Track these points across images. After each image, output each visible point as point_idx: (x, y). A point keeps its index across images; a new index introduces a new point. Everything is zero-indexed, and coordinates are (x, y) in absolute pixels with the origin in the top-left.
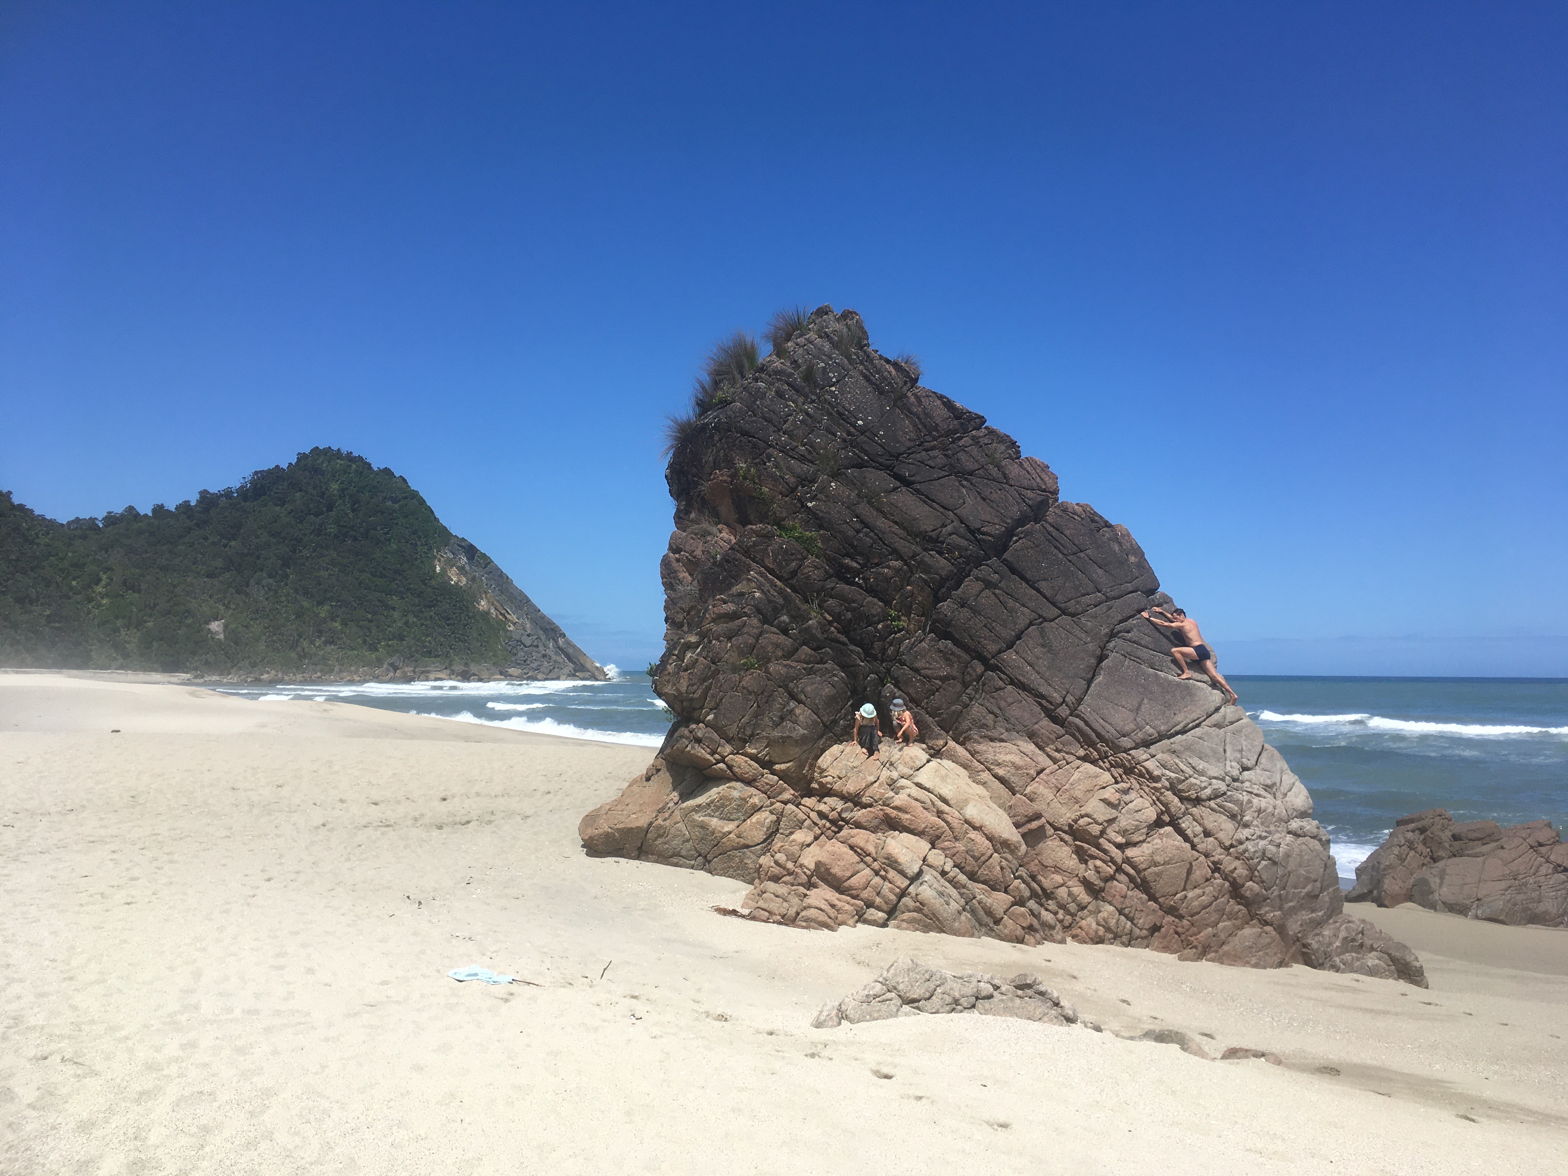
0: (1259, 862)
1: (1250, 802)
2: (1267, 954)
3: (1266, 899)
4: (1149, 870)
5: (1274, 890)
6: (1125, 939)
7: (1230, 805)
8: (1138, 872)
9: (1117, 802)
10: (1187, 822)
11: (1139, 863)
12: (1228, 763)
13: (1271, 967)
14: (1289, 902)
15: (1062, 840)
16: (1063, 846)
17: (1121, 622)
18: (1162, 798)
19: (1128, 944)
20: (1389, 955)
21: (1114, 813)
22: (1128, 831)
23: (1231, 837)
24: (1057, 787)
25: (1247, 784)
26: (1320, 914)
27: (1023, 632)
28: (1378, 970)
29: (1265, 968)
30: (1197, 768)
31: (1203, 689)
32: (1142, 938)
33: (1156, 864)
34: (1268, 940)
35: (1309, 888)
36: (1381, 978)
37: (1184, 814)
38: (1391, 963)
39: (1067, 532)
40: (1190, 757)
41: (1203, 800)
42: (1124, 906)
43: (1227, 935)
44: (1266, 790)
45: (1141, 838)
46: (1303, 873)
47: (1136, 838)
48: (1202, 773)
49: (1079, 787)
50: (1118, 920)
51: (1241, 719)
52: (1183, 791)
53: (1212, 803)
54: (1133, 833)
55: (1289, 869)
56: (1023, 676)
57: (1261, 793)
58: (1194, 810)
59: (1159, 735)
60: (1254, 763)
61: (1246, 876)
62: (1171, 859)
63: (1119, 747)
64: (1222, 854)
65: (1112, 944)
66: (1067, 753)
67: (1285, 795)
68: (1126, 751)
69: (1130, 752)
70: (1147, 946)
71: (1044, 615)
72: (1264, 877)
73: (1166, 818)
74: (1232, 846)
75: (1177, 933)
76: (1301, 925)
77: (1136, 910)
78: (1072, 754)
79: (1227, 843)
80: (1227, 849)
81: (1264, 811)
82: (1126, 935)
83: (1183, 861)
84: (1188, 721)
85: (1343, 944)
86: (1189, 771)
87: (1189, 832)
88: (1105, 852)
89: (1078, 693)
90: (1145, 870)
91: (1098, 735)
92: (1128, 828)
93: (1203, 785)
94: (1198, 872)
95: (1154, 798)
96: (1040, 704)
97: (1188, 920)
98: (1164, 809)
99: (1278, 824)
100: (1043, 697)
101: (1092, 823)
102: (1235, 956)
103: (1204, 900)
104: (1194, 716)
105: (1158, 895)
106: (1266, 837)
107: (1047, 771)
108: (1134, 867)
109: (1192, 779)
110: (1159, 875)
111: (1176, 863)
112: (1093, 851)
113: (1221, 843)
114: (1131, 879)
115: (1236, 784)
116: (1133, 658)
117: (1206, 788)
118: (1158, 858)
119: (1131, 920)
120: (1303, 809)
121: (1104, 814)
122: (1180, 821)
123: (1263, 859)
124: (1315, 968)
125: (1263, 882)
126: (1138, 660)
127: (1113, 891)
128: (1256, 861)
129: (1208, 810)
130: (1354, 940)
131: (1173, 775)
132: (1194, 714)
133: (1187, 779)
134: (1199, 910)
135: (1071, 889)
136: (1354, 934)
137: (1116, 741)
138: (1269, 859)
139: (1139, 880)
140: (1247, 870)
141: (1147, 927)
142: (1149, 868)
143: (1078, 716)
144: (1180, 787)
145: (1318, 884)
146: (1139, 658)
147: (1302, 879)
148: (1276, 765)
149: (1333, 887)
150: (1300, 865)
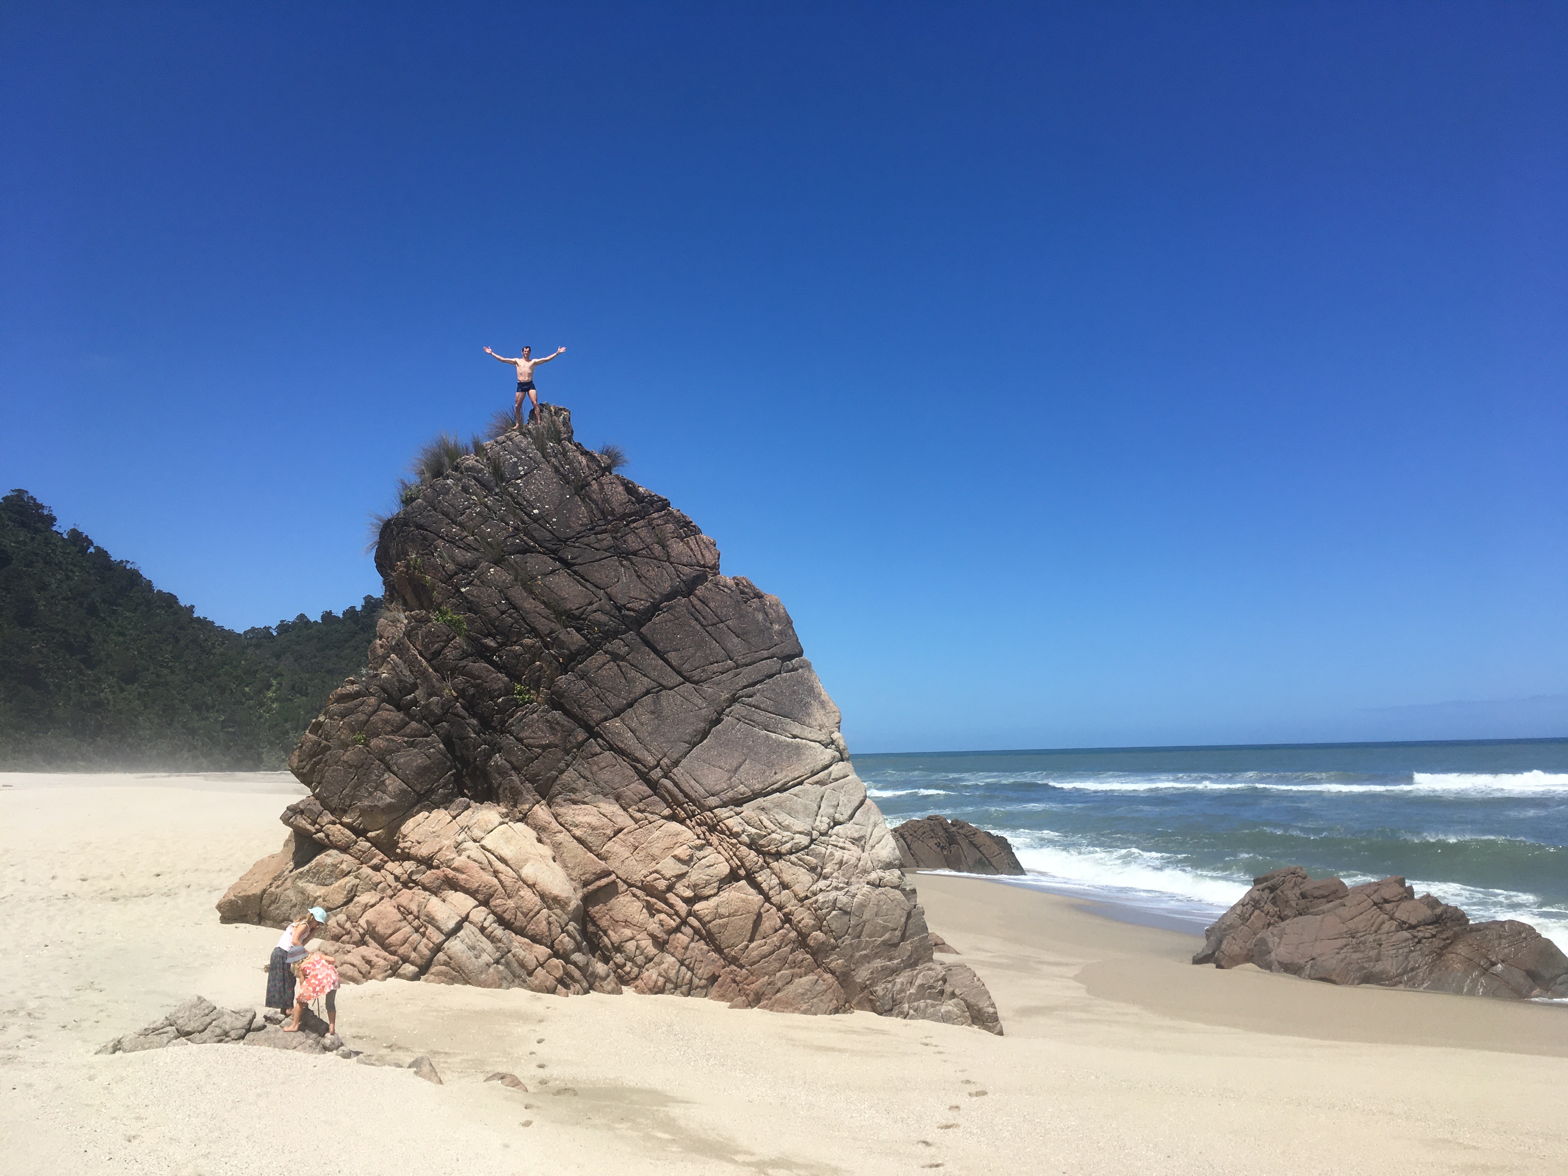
0: (830, 912)
1: (832, 854)
2: (821, 1001)
3: (834, 948)
4: (714, 922)
5: (847, 939)
6: (685, 988)
7: (809, 858)
8: (704, 924)
9: (687, 858)
10: (764, 877)
11: (703, 915)
12: (819, 818)
13: (825, 1013)
14: (862, 950)
15: (634, 895)
16: (634, 901)
17: (745, 687)
18: (737, 853)
19: (688, 994)
20: (965, 1001)
21: (685, 868)
22: (699, 885)
23: (806, 889)
24: (633, 846)
25: (834, 838)
26: (895, 962)
27: (636, 700)
28: (950, 1017)
29: (816, 1014)
30: (783, 824)
31: (814, 748)
32: (702, 988)
33: (721, 916)
34: (824, 987)
35: (887, 936)
36: (953, 1024)
37: (762, 868)
38: (967, 1010)
39: (712, 605)
40: (777, 813)
41: (785, 855)
42: (685, 957)
43: (784, 983)
44: (853, 844)
45: (712, 892)
46: (882, 922)
47: (707, 892)
48: (787, 828)
49: (657, 845)
50: (679, 971)
51: (848, 776)
52: (762, 846)
53: (793, 858)
54: (704, 888)
55: (864, 918)
56: (622, 742)
57: (846, 845)
58: (775, 865)
59: (753, 794)
60: (846, 816)
61: (813, 925)
62: (736, 911)
63: (704, 806)
64: (796, 906)
65: (673, 993)
66: (652, 813)
67: (873, 847)
68: (711, 809)
69: (714, 811)
70: (706, 996)
71: (665, 683)
72: (833, 927)
73: (742, 872)
74: (807, 898)
75: (734, 981)
76: (872, 973)
77: (696, 961)
78: (657, 814)
79: (802, 895)
80: (801, 900)
81: (846, 863)
82: (686, 985)
83: (749, 913)
84: (788, 779)
85: (918, 992)
86: (772, 827)
87: (764, 886)
88: (671, 906)
89: (675, 756)
90: (710, 922)
91: (686, 795)
92: (699, 882)
93: (784, 839)
94: (767, 923)
95: (731, 853)
96: (635, 768)
97: (747, 970)
98: (739, 864)
99: (861, 875)
100: (638, 760)
101: (659, 879)
102: (787, 1003)
103: (763, 950)
104: (796, 774)
105: (723, 946)
106: (842, 888)
107: (625, 831)
108: (700, 920)
109: (774, 835)
110: (725, 926)
111: (742, 915)
112: (660, 905)
113: (795, 895)
114: (696, 931)
115: (823, 838)
116: (747, 721)
117: (787, 842)
118: (722, 910)
119: (692, 970)
120: (888, 860)
121: (673, 869)
122: (756, 875)
123: (834, 910)
124: (880, 1014)
125: (832, 931)
126: (753, 723)
127: (675, 943)
128: (824, 911)
129: (788, 863)
130: (931, 987)
131: (754, 831)
132: (796, 772)
133: (769, 834)
134: (758, 958)
135: (639, 942)
136: (932, 981)
137: (702, 801)
138: (840, 909)
139: (704, 932)
140: (815, 920)
141: (705, 976)
142: (714, 920)
143: (670, 779)
144: (761, 842)
145: (898, 933)
146: (753, 721)
147: (878, 928)
148: (869, 819)
149: (919, 935)
150: (877, 915)
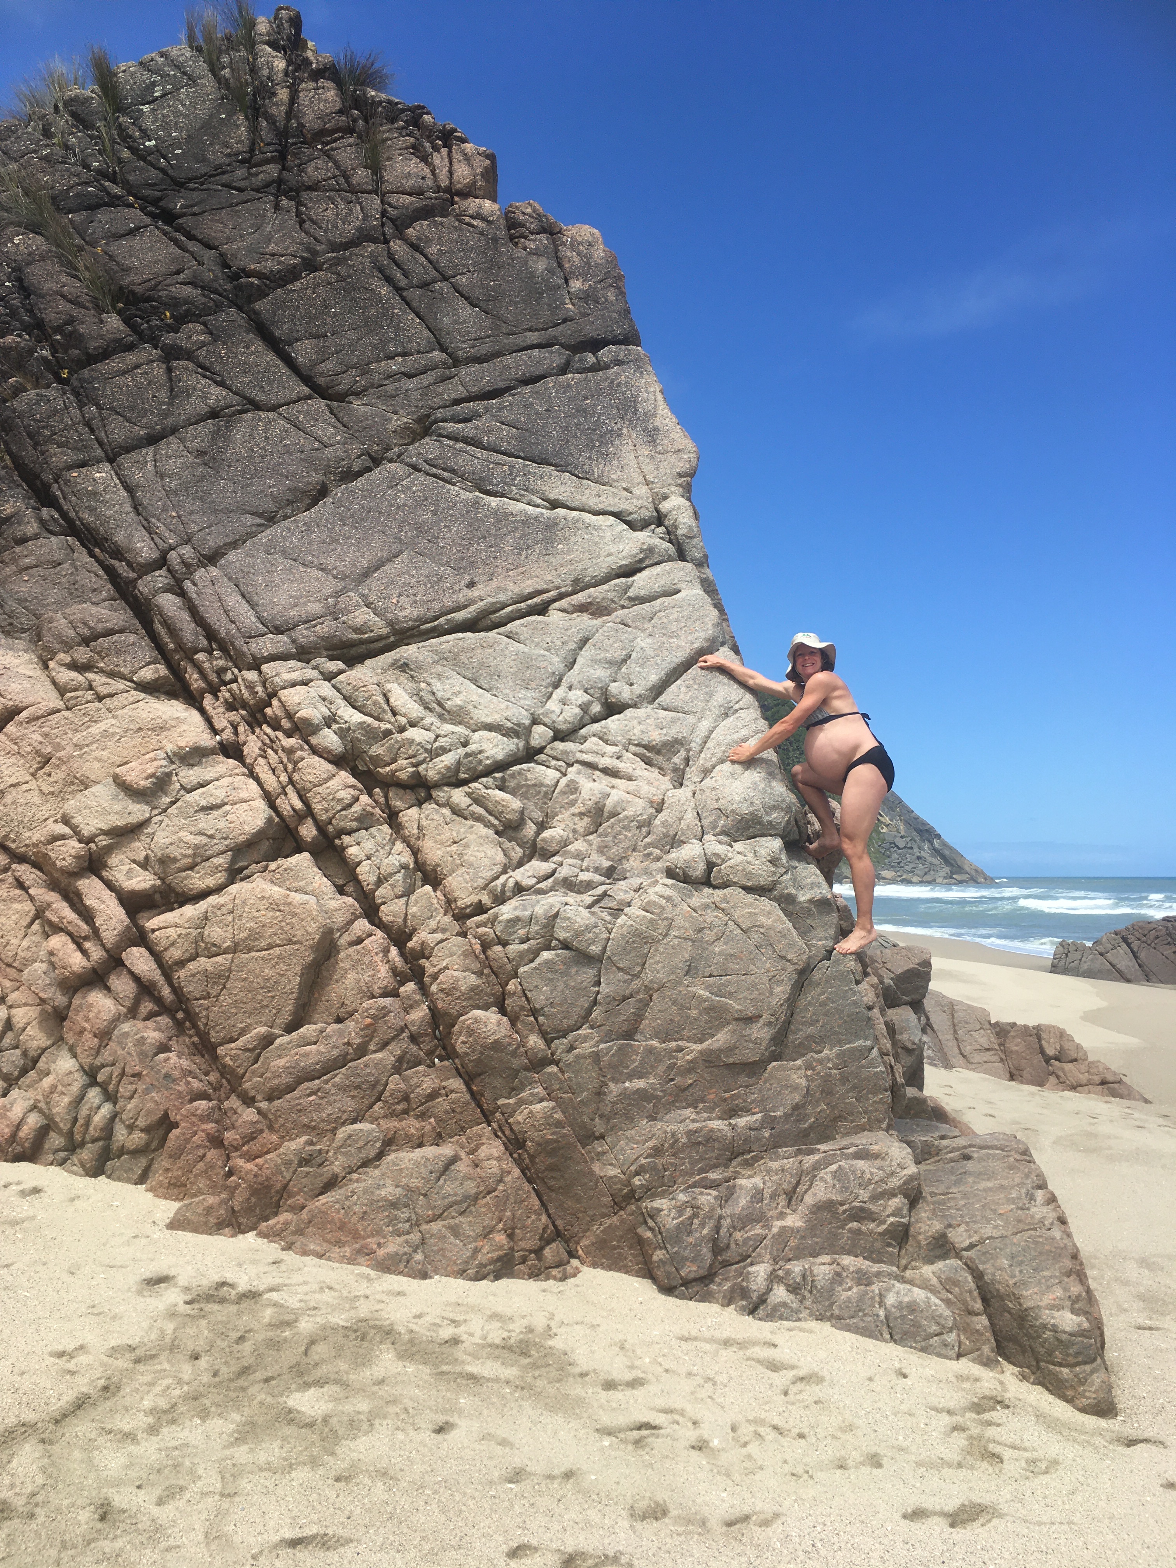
0: (535, 953)
1: (573, 788)
2: (455, 1231)
3: (538, 1064)
4: (191, 966)
5: (585, 1039)
6: (87, 1154)
7: (499, 795)
8: (167, 970)
9: (147, 783)
10: (369, 845)
11: (164, 943)
12: (559, 693)
13: (461, 1273)
14: (630, 1078)
15: (20, 885)
16: (14, 899)
17: (457, 402)
18: (296, 777)
19: (96, 1170)
20: (978, 1276)
21: (138, 811)
22: (175, 860)
23: (481, 882)
25: (592, 743)
26: (742, 1121)
27: (174, 431)
28: (916, 1325)
29: (424, 1276)
30: (448, 705)
31: (596, 528)
32: (136, 1153)
33: (213, 951)
34: (471, 1187)
35: (721, 1039)
36: (923, 1350)
37: (365, 822)
38: (978, 1305)
40: (439, 676)
41: (437, 785)
42: (98, 1061)
43: (355, 1161)
44: (648, 762)
45: (211, 882)
46: (707, 994)
47: (197, 881)
48: (456, 716)
49: (98, 753)
50: (79, 1100)
51: (679, 591)
52: (377, 761)
53: (459, 796)
54: (191, 868)
55: (648, 976)
56: (92, 510)
57: (621, 765)
58: (410, 816)
59: (395, 632)
60: (639, 689)
62: (254, 936)
63: (240, 654)
64: (444, 931)
65: (61, 1163)
66: (112, 675)
67: (706, 772)
68: (256, 665)
69: (265, 667)
70: (141, 1180)
71: (260, 397)
72: (539, 999)
73: (308, 831)
74: (480, 909)
75: (216, 1141)
76: (657, 1151)
77: (123, 1074)
78: (123, 677)
79: (466, 899)
80: (461, 917)
81: (614, 814)
82: (94, 1141)
83: (290, 942)
84: (502, 598)
85: (812, 1228)
86: (414, 709)
87: (366, 873)
88: (87, 915)
89: (213, 541)
90: (182, 963)
91: (211, 634)
92: (175, 852)
93: (442, 742)
94: (351, 976)
95: (284, 778)
96: (110, 572)
97: (259, 1112)
98: (299, 805)
99: (657, 852)
100: (118, 553)
102: (342, 1227)
104: (529, 586)
105: (214, 1037)
106: (589, 886)
108: (157, 956)
109: (413, 733)
110: (222, 978)
111: (270, 947)
112: (64, 911)
113: (449, 902)
114: (145, 988)
115: (560, 746)
116: (434, 470)
117: (444, 750)
118: (215, 933)
119: (110, 1097)
121: (105, 812)
122: (346, 839)
123: (548, 948)
125: (534, 1012)
126: (452, 474)
127: (79, 1018)
129: (446, 811)
130: (861, 1215)
131: (357, 717)
132: (529, 582)
133: (402, 730)
134: (287, 1079)
136: (864, 1195)
137: (240, 643)
139: (166, 991)
141: (142, 1122)
142: (193, 958)
143: (182, 593)
144: (377, 750)
145: (760, 1033)
146: (453, 471)
147: (694, 1013)
148: (710, 695)
149: (840, 1043)
150: (690, 970)
